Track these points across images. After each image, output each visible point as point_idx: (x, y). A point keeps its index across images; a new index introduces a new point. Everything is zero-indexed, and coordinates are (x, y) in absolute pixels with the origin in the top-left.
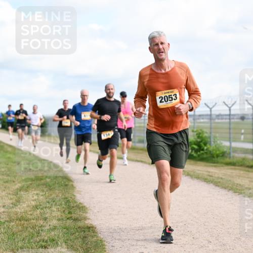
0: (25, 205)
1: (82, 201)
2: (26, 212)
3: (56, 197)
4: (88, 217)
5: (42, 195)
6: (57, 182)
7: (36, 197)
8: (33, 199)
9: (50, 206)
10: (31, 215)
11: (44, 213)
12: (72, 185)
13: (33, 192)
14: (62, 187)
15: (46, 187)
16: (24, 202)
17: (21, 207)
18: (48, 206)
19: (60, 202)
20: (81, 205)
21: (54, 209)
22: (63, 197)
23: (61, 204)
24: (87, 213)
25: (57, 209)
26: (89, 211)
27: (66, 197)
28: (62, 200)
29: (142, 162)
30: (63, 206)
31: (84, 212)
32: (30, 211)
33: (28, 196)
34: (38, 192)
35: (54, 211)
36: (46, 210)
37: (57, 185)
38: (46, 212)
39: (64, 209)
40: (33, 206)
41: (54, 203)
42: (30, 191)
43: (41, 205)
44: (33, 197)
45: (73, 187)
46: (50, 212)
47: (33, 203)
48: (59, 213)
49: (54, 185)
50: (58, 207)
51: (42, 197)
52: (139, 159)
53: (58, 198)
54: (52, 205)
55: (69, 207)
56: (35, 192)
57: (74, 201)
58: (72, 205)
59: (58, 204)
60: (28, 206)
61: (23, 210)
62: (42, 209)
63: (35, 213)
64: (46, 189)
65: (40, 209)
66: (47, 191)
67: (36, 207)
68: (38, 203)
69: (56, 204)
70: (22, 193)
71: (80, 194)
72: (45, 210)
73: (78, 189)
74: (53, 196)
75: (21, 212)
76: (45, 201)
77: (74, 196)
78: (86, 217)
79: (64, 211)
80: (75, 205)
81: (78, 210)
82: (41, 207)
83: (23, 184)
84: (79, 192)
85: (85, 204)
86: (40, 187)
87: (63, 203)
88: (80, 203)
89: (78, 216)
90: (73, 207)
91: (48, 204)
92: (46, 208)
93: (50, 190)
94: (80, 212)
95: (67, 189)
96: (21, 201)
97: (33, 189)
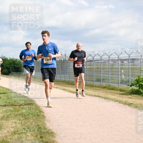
0: (6, 131)
1: (51, 128)
2: (6, 137)
3: (30, 125)
4: (56, 141)
5: (19, 123)
6: (31, 113)
7: (14, 125)
8: (12, 126)
9: (25, 132)
10: (11, 139)
11: (21, 137)
12: (43, 115)
13: (12, 121)
14: (35, 117)
15: (22, 117)
16: (5, 129)
17: (3, 133)
18: (24, 132)
19: (34, 129)
20: (50, 131)
21: (29, 134)
22: (36, 125)
23: (34, 130)
24: (55, 137)
25: (31, 134)
26: (57, 136)
27: (38, 125)
28: (35, 127)
29: (99, 97)
30: (36, 132)
31: (52, 137)
32: (10, 136)
33: (8, 124)
34: (16, 121)
35: (29, 136)
36: (23, 135)
37: (31, 115)
38: (22, 137)
39: (37, 135)
40: (12, 132)
41: (29, 129)
42: (10, 120)
43: (18, 131)
44: (12, 125)
45: (44, 117)
46: (26, 136)
47: (12, 130)
48: (33, 138)
49: (29, 115)
50: (32, 132)
51: (19, 125)
52: (96, 94)
53: (32, 125)
54: (27, 131)
55: (41, 133)
56: (14, 121)
57: (45, 128)
58: (43, 131)
59: (31, 130)
60: (8, 132)
61: (4, 135)
62: (19, 134)
63: (14, 138)
64: (23, 118)
65: (17, 134)
66: (23, 120)
67: (15, 133)
68: (16, 129)
69: (30, 130)
70: (3, 121)
71: (50, 122)
72: (21, 135)
73: (47, 118)
74: (28, 124)
75: (2, 137)
76: (22, 128)
77: (45, 124)
78: (54, 141)
79: (37, 136)
80: (46, 131)
81: (48, 135)
82: (19, 133)
83: (4, 114)
84: (49, 121)
85: (54, 131)
86: (18, 117)
87: (36, 129)
88: (49, 130)
89: (48, 140)
90: (44, 133)
91: (24, 130)
92: (22, 133)
93: (26, 119)
94: (49, 136)
95: (39, 119)
96: (2, 128)
97: (12, 119)
